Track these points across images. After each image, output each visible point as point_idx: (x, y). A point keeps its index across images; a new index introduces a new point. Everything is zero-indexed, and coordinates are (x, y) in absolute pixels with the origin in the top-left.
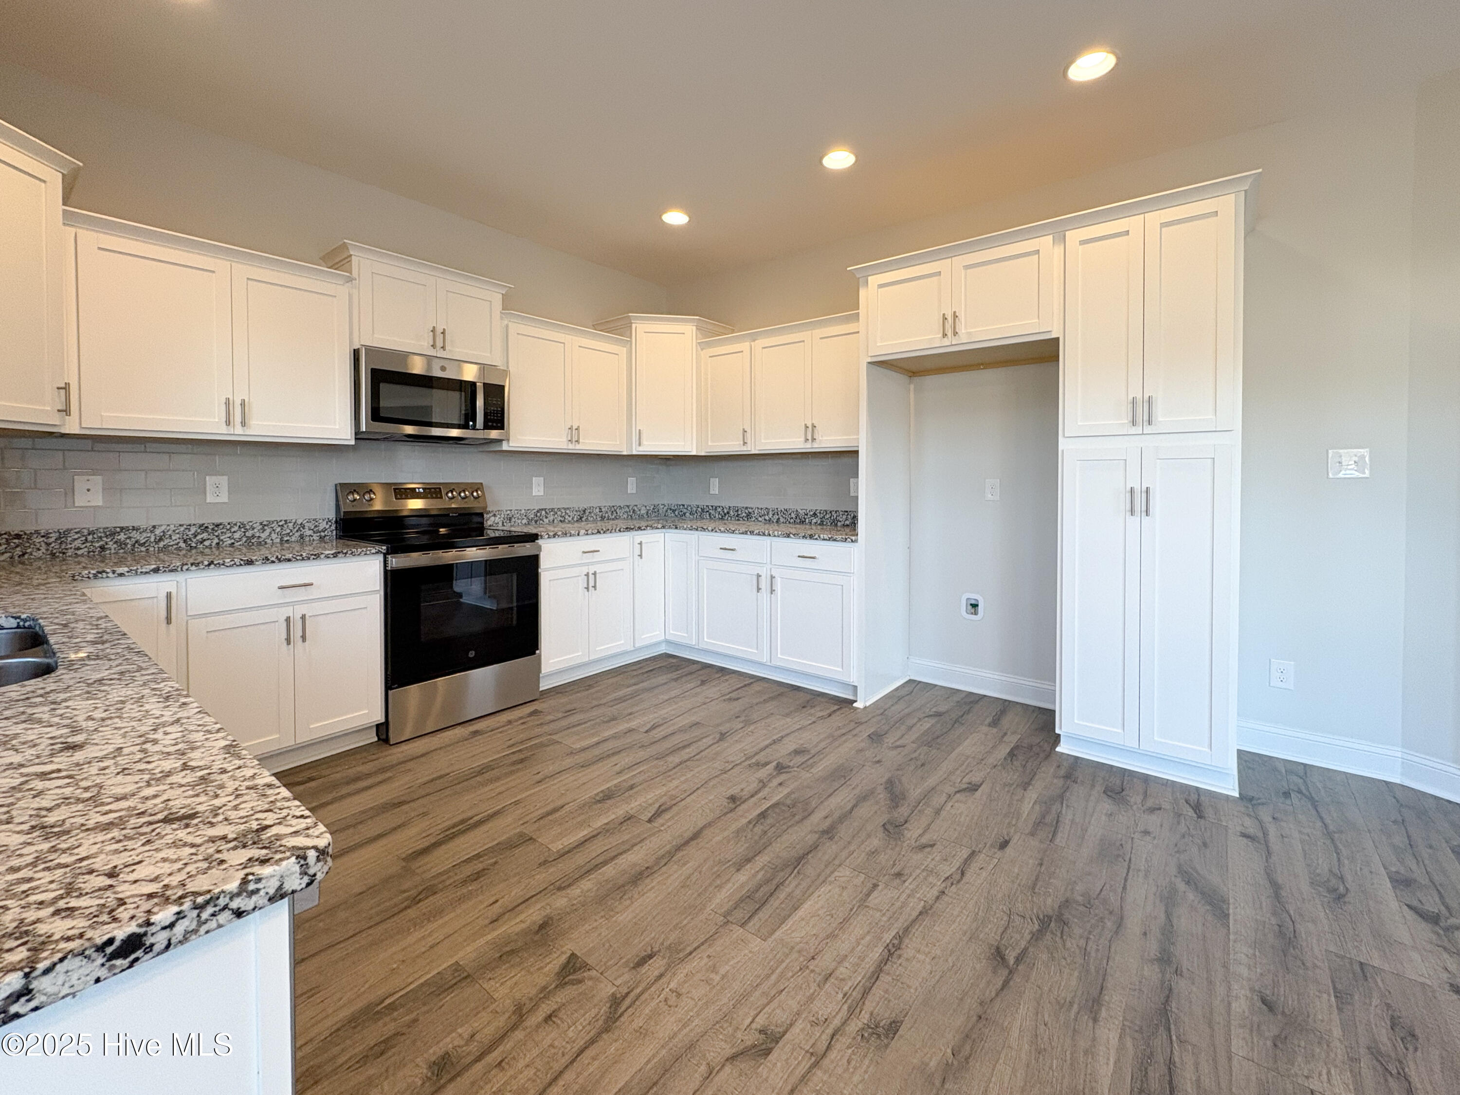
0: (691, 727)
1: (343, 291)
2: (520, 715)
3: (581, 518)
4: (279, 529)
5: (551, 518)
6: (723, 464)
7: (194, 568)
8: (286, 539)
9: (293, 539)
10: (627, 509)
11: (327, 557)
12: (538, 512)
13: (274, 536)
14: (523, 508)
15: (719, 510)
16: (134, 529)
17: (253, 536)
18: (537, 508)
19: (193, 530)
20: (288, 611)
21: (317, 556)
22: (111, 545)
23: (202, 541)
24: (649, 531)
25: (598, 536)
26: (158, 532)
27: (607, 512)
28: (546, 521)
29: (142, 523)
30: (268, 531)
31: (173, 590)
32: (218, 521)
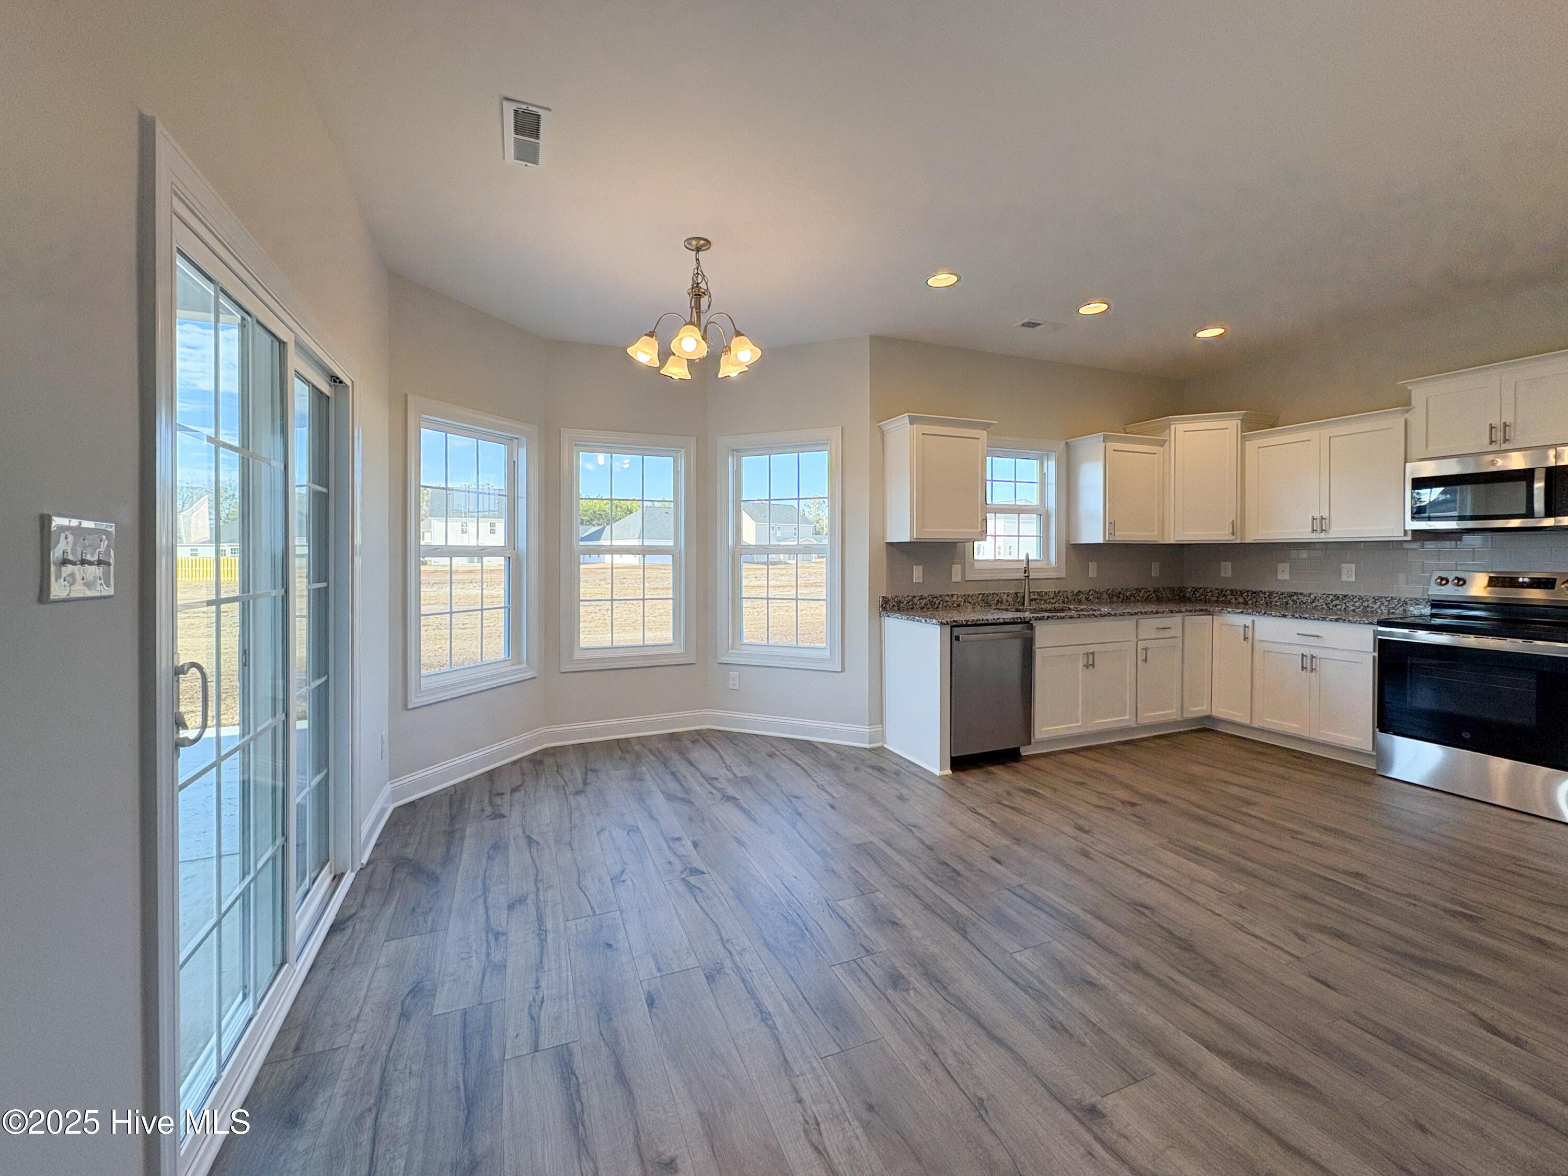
1: (1397, 421)
4: (1386, 603)
8: (1392, 611)
9: (1398, 612)
11: (1331, 620)
13: (1383, 608)
16: (1301, 594)
17: (1368, 606)
19: (1331, 597)
21: (1324, 619)
22: (1291, 601)
23: (1336, 606)
26: (1312, 596)
29: (1306, 592)
30: (1379, 604)
31: (1249, 623)
32: (1345, 594)
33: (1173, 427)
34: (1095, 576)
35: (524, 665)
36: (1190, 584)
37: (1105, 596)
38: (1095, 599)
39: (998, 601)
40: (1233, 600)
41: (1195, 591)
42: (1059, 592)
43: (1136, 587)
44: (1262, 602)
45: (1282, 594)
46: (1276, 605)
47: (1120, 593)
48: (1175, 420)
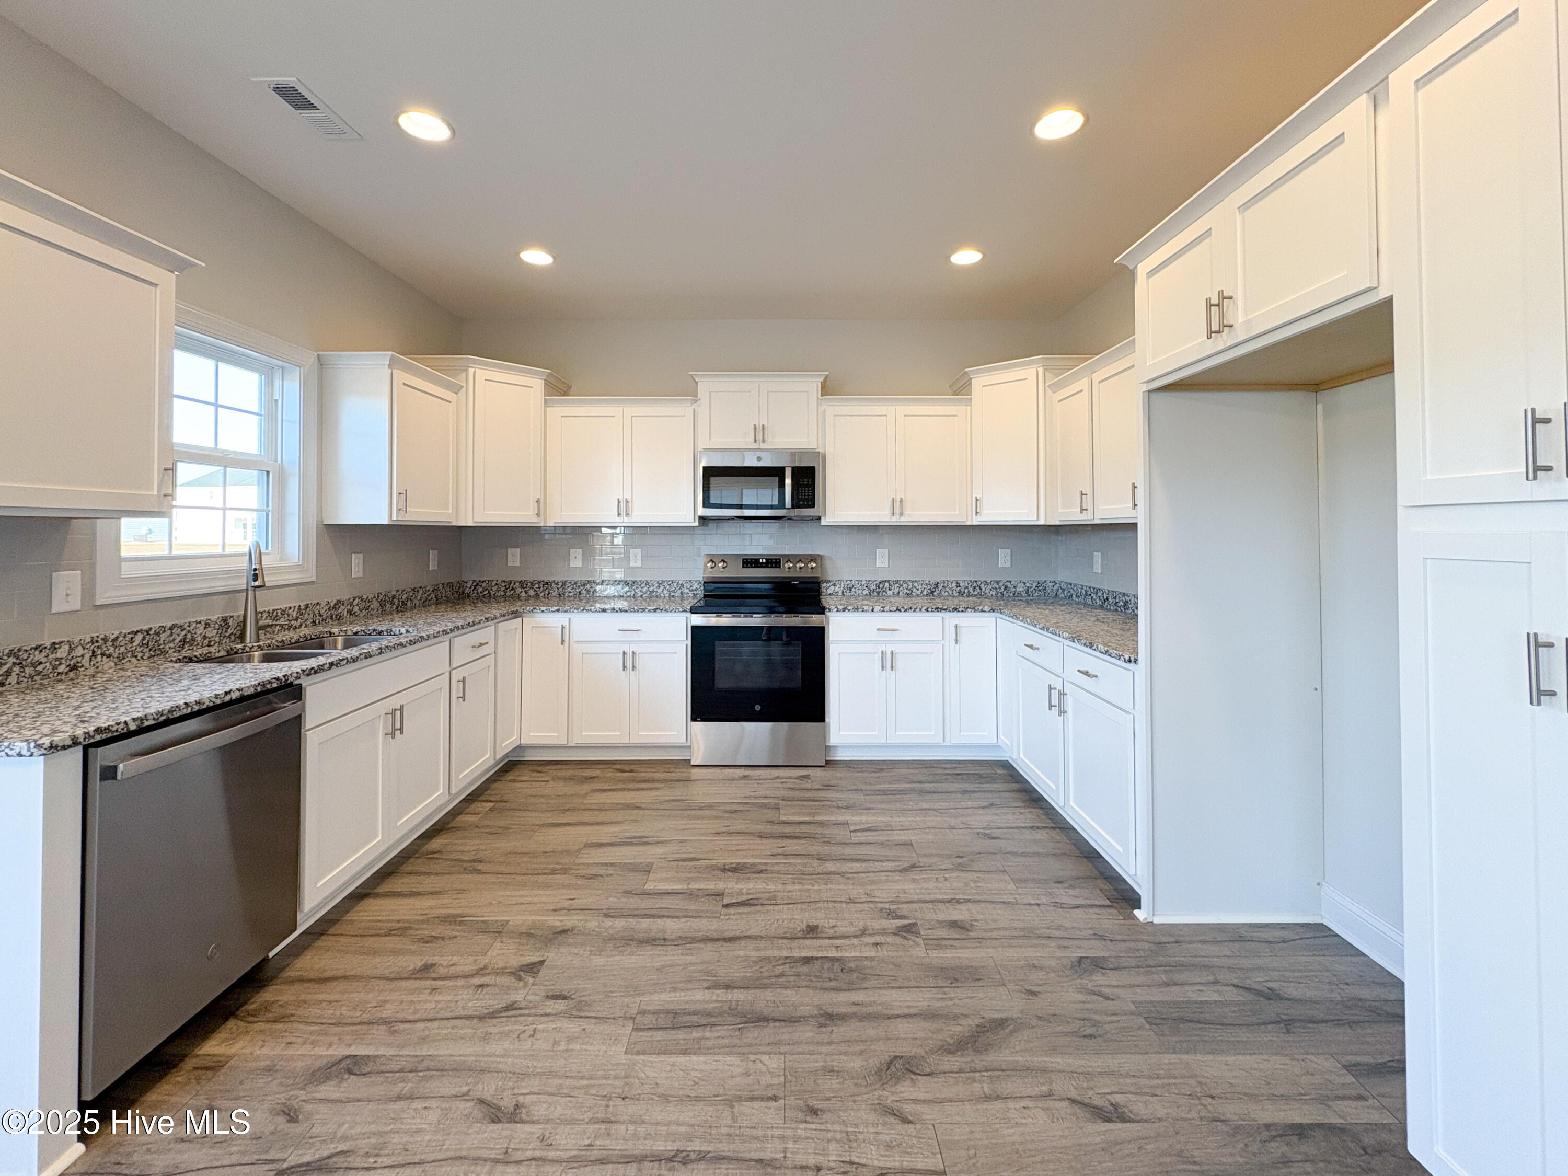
0: (897, 845)
1: (687, 410)
2: (791, 775)
3: (932, 592)
4: (668, 587)
5: (896, 590)
6: (1105, 534)
7: (576, 611)
8: (672, 594)
9: (677, 595)
10: (995, 585)
11: (649, 611)
12: (880, 583)
13: (665, 592)
14: (864, 579)
15: (1100, 594)
16: (593, 582)
17: (653, 591)
18: (880, 579)
20: (626, 648)
21: (644, 610)
22: (584, 592)
23: (626, 592)
24: (969, 613)
25: (898, 613)
27: (967, 588)
28: (890, 593)
30: (662, 588)
31: (566, 624)
32: (634, 579)
33: (471, 371)
34: (361, 574)
36: (469, 577)
37: (375, 604)
38: (361, 610)
39: (184, 641)
40: (523, 594)
41: (477, 584)
42: (307, 606)
43: (413, 587)
44: (554, 594)
45: (575, 583)
46: (569, 597)
47: (394, 597)
48: (475, 362)
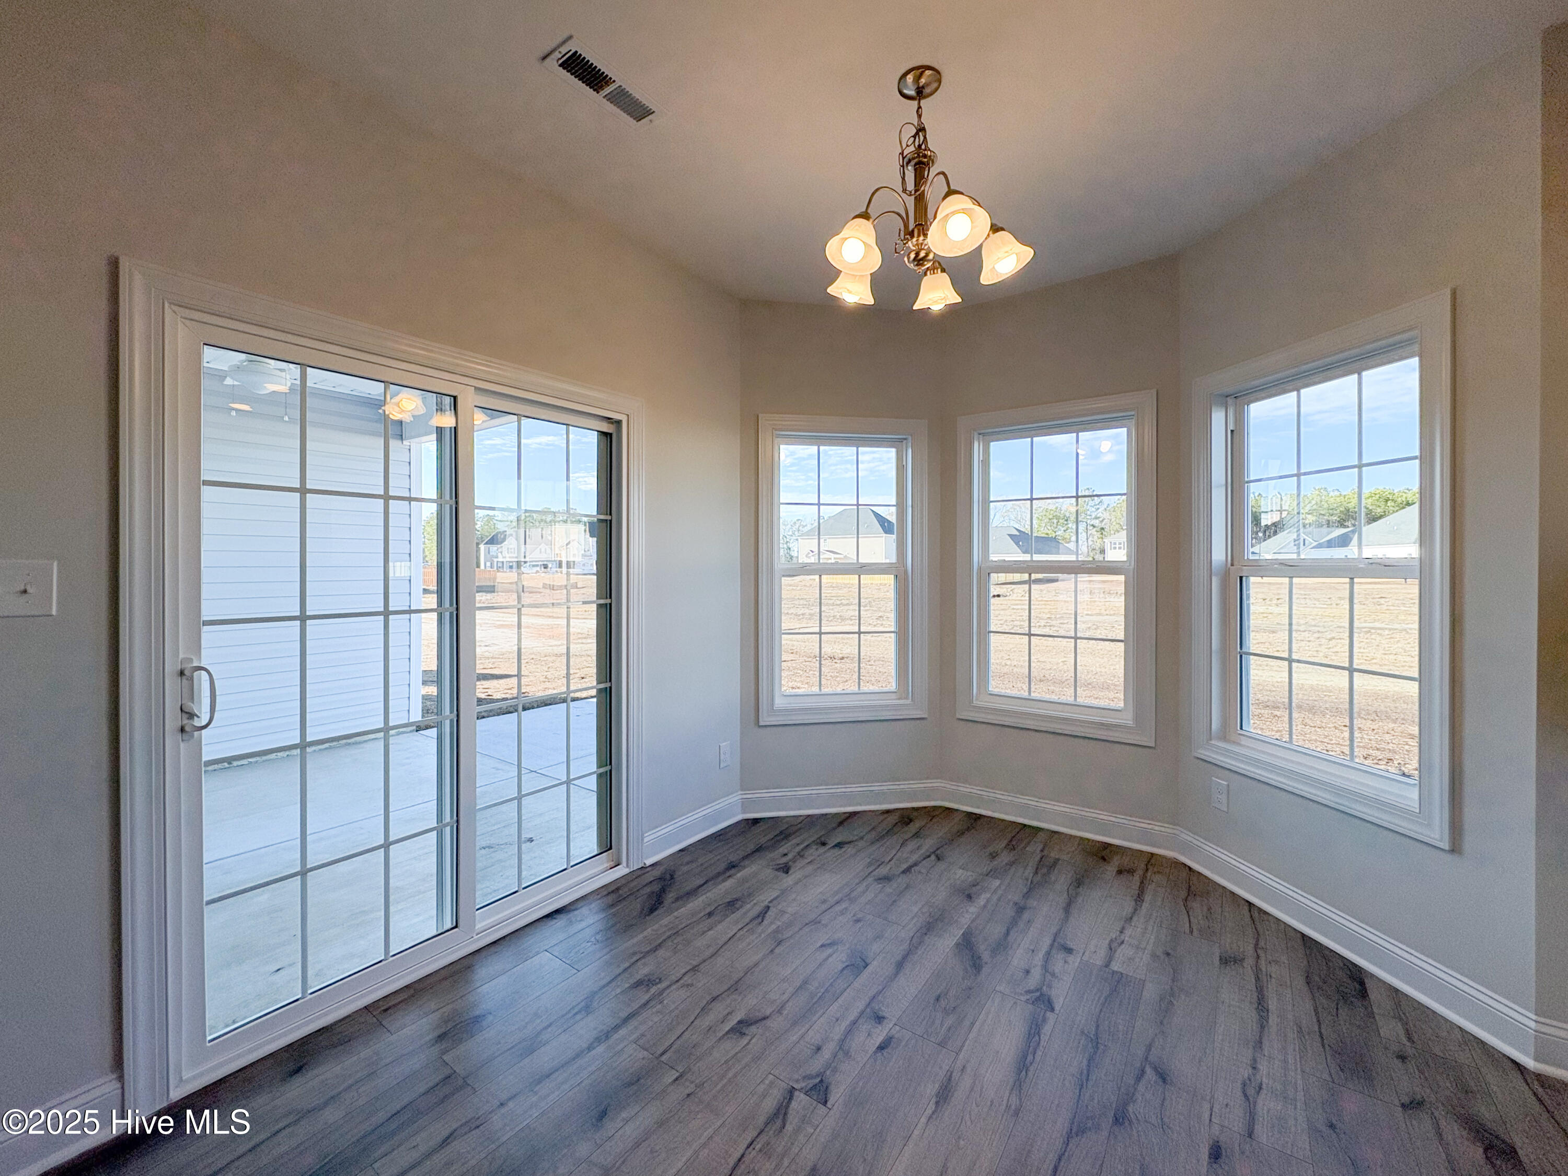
35: (909, 701)
